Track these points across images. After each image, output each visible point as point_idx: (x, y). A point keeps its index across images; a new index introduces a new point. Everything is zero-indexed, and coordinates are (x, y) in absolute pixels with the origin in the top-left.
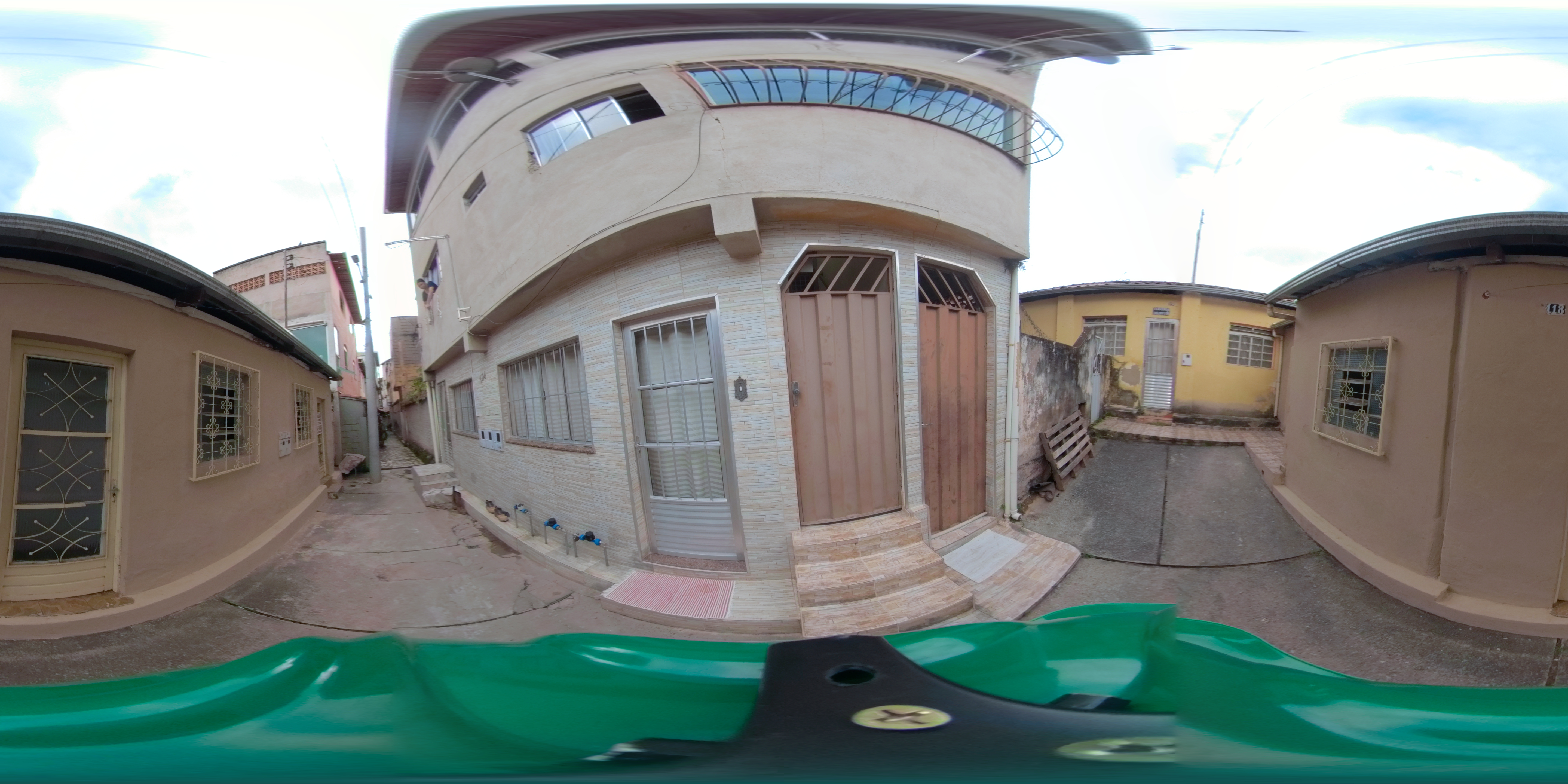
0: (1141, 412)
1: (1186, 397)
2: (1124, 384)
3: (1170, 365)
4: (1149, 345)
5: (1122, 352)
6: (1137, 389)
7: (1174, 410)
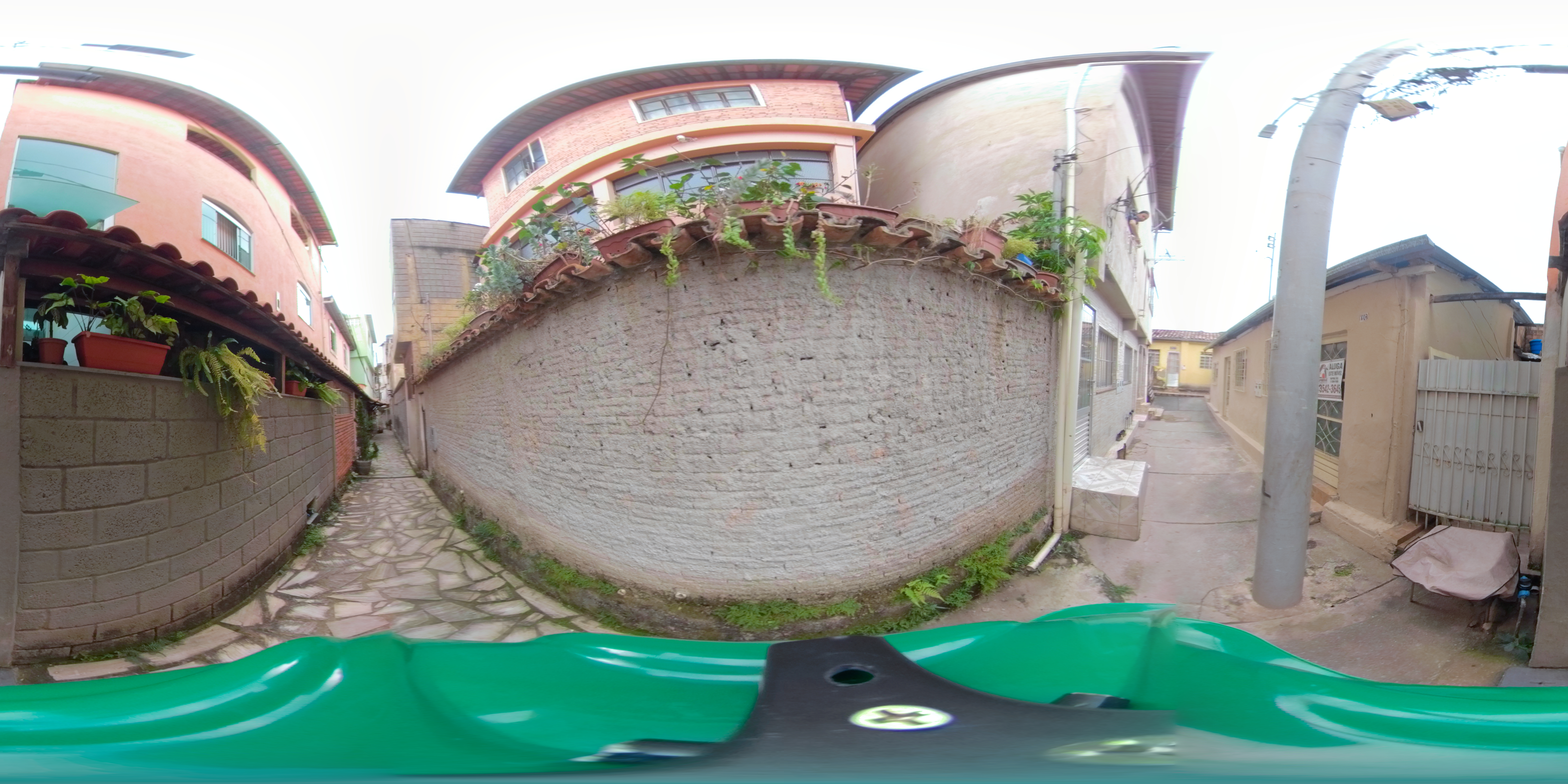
0: (1166, 388)
1: (1184, 382)
2: (1159, 377)
3: (1177, 370)
4: (1169, 361)
5: (1158, 364)
6: (1164, 379)
7: (1180, 387)
